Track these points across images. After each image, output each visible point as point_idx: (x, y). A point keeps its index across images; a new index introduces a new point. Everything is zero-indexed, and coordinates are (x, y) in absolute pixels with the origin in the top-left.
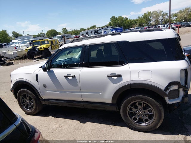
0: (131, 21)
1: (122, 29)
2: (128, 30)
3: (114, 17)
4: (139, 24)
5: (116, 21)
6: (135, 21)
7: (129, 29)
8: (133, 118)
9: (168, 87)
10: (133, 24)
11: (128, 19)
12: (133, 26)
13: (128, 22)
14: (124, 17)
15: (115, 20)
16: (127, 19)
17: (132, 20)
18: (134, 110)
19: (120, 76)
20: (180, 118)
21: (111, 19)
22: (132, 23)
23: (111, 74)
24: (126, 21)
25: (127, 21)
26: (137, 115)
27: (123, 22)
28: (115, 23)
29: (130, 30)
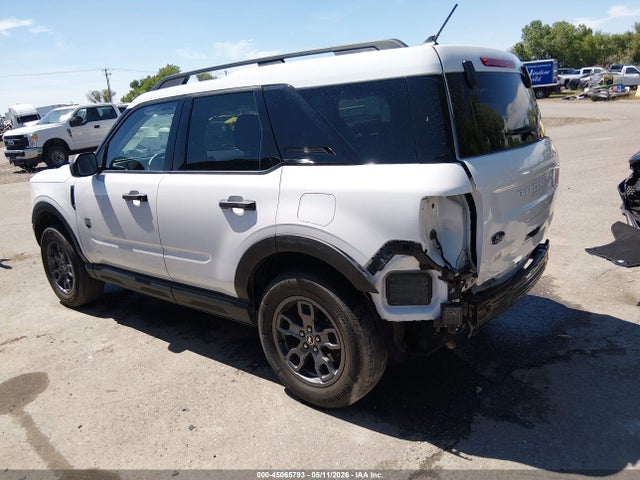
0: (603, 40)
1: (550, 69)
2: (579, 73)
3: (536, 25)
4: (633, 52)
5: (544, 41)
6: (621, 43)
7: (582, 70)
8: (289, 354)
9: (382, 260)
10: (610, 52)
11: (594, 34)
12: (610, 58)
13: (592, 45)
14: (577, 27)
15: (542, 37)
16: (587, 32)
17: (607, 36)
18: (294, 329)
19: (251, 207)
20: (479, 389)
21: (526, 31)
22: (609, 46)
23: (231, 198)
24: (581, 40)
25: (587, 38)
26: (300, 346)
27: (570, 43)
28: (539, 45)
29: (585, 72)
